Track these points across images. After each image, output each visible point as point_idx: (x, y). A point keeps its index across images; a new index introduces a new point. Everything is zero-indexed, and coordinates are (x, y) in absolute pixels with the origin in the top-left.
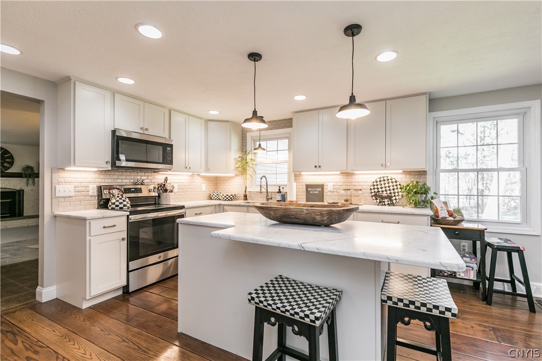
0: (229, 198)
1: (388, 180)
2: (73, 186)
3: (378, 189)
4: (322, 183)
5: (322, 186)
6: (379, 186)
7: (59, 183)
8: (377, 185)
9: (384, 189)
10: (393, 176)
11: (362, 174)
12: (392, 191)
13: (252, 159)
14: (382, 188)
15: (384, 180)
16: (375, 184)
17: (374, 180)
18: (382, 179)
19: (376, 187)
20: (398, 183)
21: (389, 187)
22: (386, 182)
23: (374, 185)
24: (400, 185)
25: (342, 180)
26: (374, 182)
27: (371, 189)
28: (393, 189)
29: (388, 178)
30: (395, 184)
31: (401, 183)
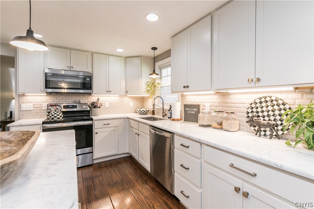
0: (144, 113)
1: (272, 101)
2: (32, 104)
3: (257, 112)
4: (198, 104)
5: (198, 107)
6: (259, 110)
7: (23, 103)
8: (257, 108)
9: (265, 114)
10: (279, 96)
11: (238, 93)
12: (278, 118)
13: (158, 83)
14: (262, 112)
15: (267, 102)
16: (253, 106)
17: (252, 101)
18: (263, 100)
19: (254, 110)
20: (287, 106)
21: (273, 111)
22: (269, 104)
23: (252, 108)
24: (290, 109)
25: (218, 100)
26: (252, 104)
27: (248, 113)
28: (280, 115)
29: (272, 98)
30: (282, 107)
31: (291, 106)
